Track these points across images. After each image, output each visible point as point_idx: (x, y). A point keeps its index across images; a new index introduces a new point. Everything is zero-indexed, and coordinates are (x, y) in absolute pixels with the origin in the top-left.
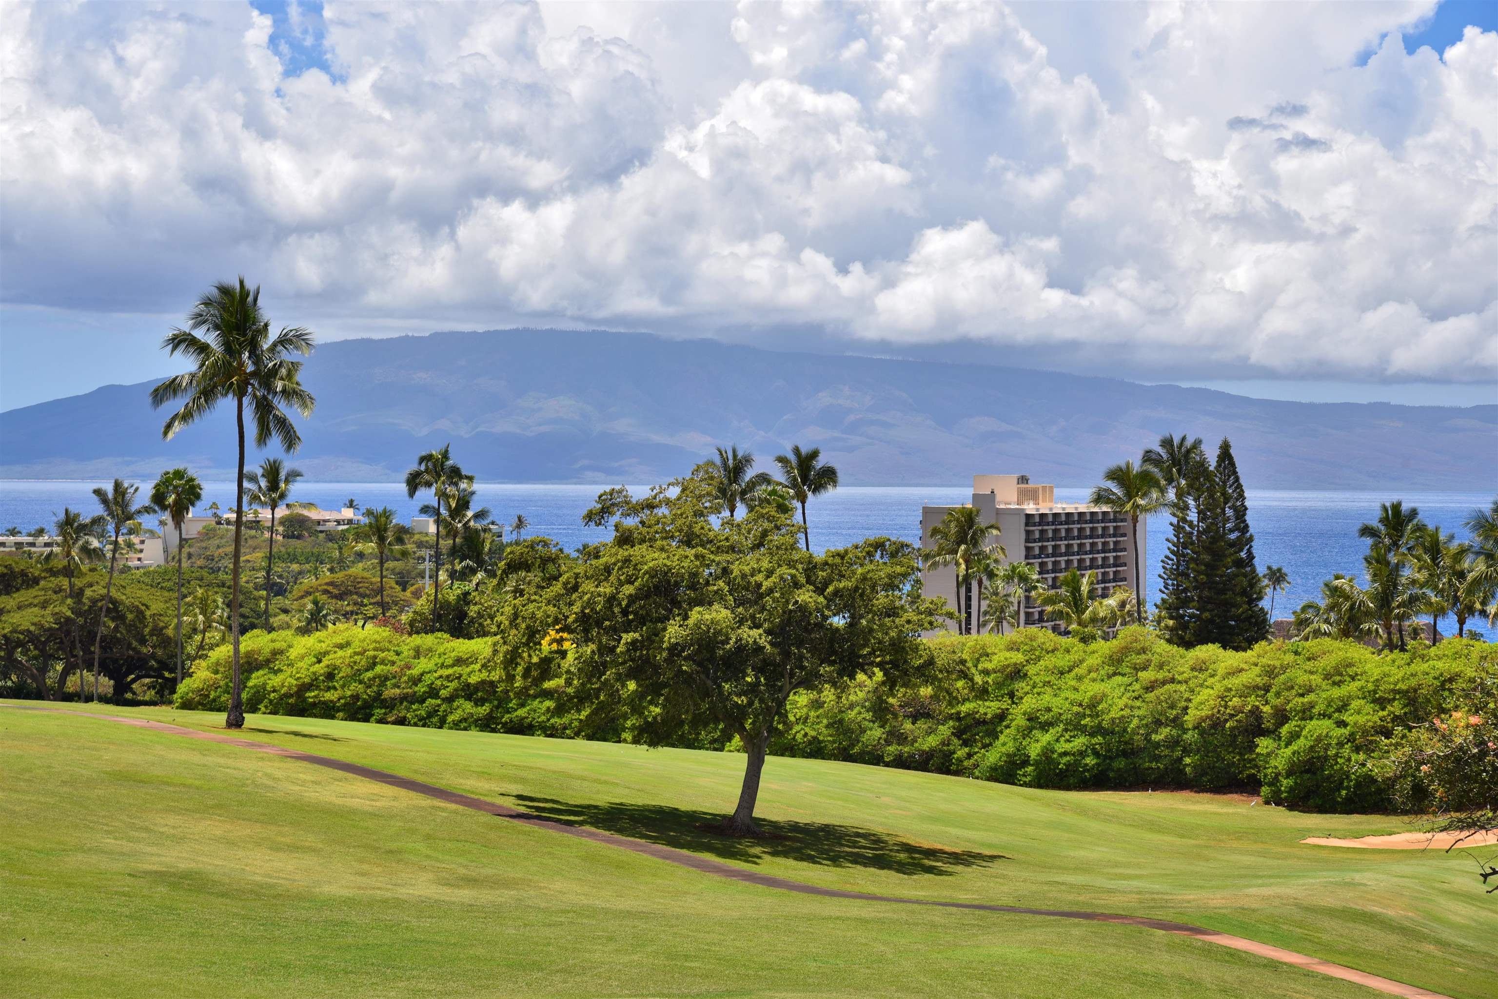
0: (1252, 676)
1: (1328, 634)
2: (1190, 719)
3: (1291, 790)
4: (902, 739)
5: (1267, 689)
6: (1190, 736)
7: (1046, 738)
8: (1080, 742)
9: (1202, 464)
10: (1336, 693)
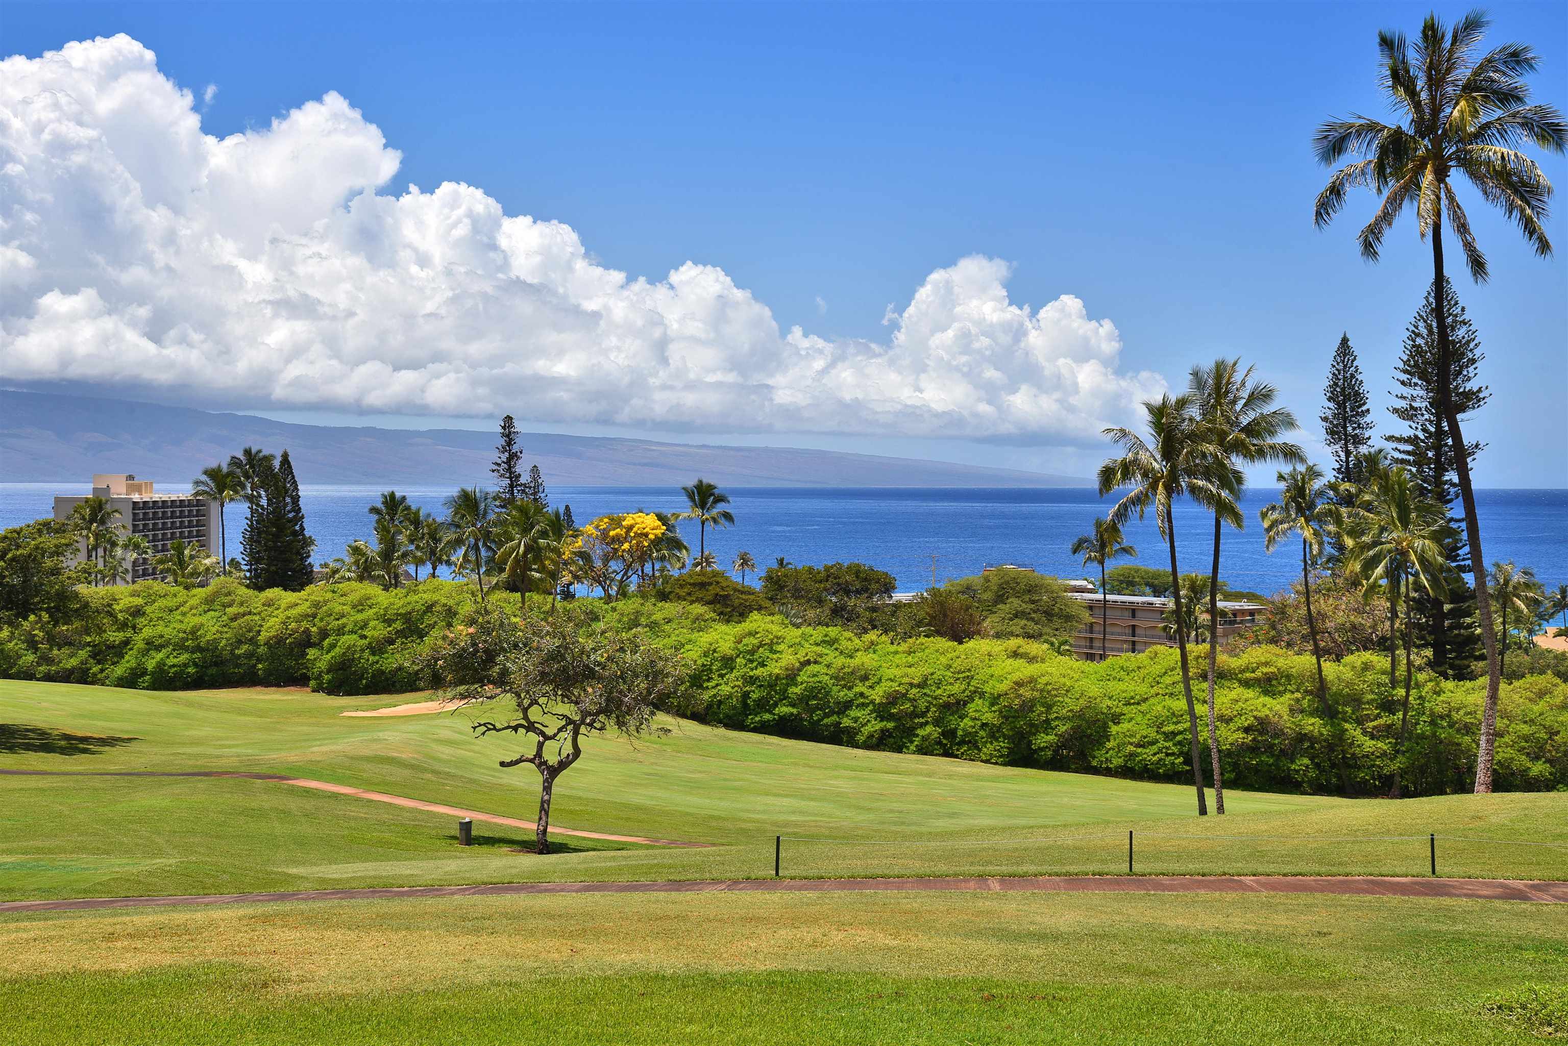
0: (304, 608)
1: (349, 579)
2: (262, 638)
3: (329, 682)
4: (50, 661)
5: (314, 616)
6: (262, 650)
7: (160, 656)
8: (184, 657)
9: (270, 468)
10: (360, 617)
